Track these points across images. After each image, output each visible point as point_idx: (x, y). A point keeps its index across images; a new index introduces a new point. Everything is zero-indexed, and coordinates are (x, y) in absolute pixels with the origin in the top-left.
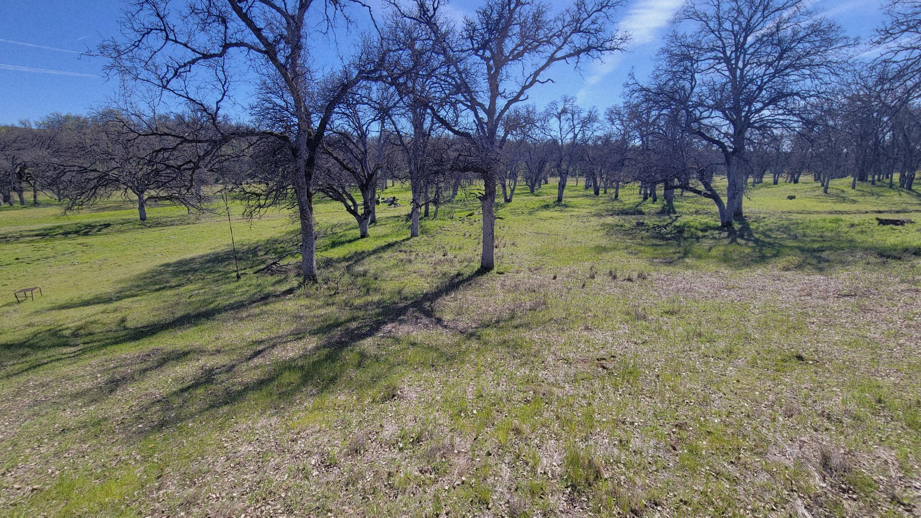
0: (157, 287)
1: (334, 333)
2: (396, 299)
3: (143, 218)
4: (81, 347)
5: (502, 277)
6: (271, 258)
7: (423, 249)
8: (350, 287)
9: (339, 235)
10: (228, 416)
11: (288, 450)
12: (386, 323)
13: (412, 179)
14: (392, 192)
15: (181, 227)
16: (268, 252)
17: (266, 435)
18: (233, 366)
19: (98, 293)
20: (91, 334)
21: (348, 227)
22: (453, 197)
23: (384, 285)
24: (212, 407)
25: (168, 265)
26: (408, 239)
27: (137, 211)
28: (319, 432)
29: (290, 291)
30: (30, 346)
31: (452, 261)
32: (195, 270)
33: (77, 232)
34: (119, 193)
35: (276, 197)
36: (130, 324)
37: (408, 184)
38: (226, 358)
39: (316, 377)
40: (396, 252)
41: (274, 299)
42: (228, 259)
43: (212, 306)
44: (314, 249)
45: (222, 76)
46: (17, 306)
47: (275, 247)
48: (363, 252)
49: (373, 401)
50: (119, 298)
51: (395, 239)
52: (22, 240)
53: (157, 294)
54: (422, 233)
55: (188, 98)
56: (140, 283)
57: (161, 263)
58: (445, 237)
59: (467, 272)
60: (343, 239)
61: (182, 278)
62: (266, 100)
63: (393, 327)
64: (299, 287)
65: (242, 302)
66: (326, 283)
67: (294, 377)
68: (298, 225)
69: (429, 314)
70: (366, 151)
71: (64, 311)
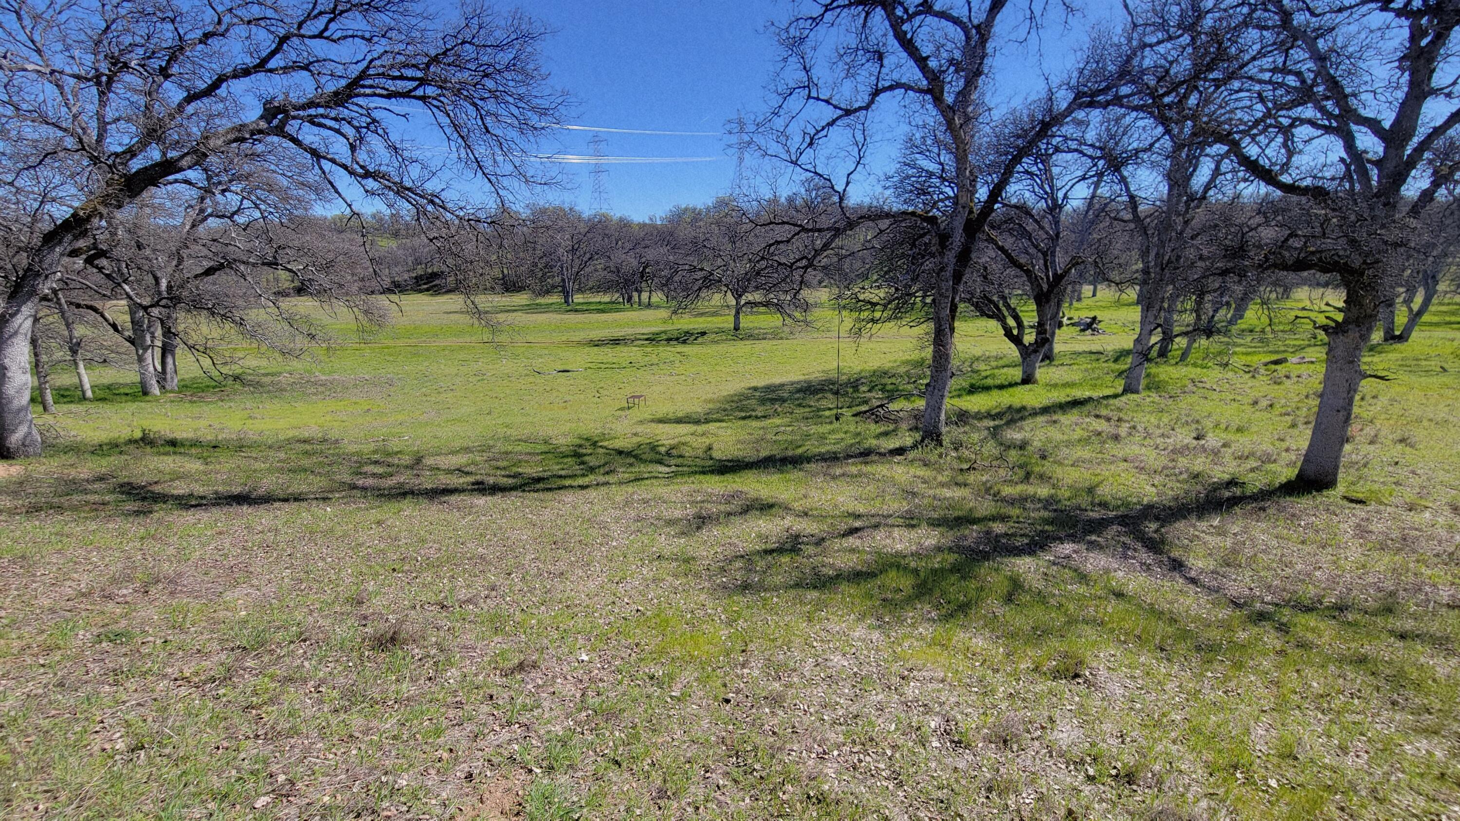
0: (743, 414)
1: (967, 532)
2: (1084, 501)
3: (737, 328)
4: (673, 469)
5: (1360, 512)
6: (876, 397)
7: (1146, 419)
8: (995, 463)
9: (984, 374)
10: (820, 606)
11: (896, 689)
12: (1061, 540)
13: (1144, 283)
14: (1090, 309)
15: (775, 342)
16: (873, 387)
17: (865, 652)
18: (823, 539)
19: (689, 411)
20: (681, 456)
21: (1001, 363)
22: (1231, 322)
23: (1059, 472)
24: (797, 585)
25: (755, 389)
26: (1115, 396)
27: (731, 319)
28: (943, 681)
29: (900, 451)
30: (636, 457)
31: (1216, 453)
32: (783, 400)
33: (677, 339)
34: (717, 296)
35: (897, 307)
36: (717, 455)
37: (1132, 293)
38: (815, 525)
39: (937, 593)
40: (1087, 416)
41: (877, 458)
42: (822, 390)
43: (800, 451)
44: (946, 393)
45: (860, 138)
46: (627, 412)
47: (883, 381)
48: (1024, 408)
49: (1036, 669)
50: (707, 421)
51: (1087, 394)
52: (636, 343)
53: (742, 422)
54: (1148, 388)
55: (816, 173)
56: (727, 406)
57: (748, 385)
58: (1202, 401)
59: (1256, 482)
60: (989, 382)
61: (768, 408)
62: (909, 165)
63: (1075, 552)
64: (914, 446)
65: (835, 453)
66: (956, 449)
67: (906, 583)
68: (928, 353)
69: (1155, 546)
70: (1057, 235)
71: (661, 426)
